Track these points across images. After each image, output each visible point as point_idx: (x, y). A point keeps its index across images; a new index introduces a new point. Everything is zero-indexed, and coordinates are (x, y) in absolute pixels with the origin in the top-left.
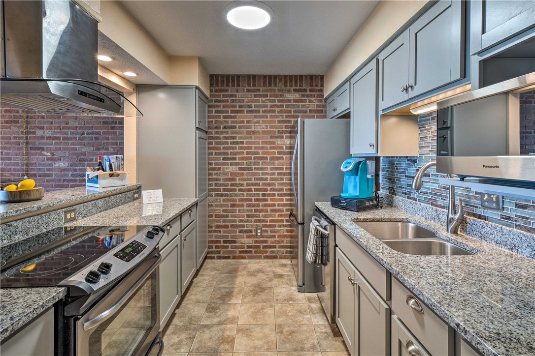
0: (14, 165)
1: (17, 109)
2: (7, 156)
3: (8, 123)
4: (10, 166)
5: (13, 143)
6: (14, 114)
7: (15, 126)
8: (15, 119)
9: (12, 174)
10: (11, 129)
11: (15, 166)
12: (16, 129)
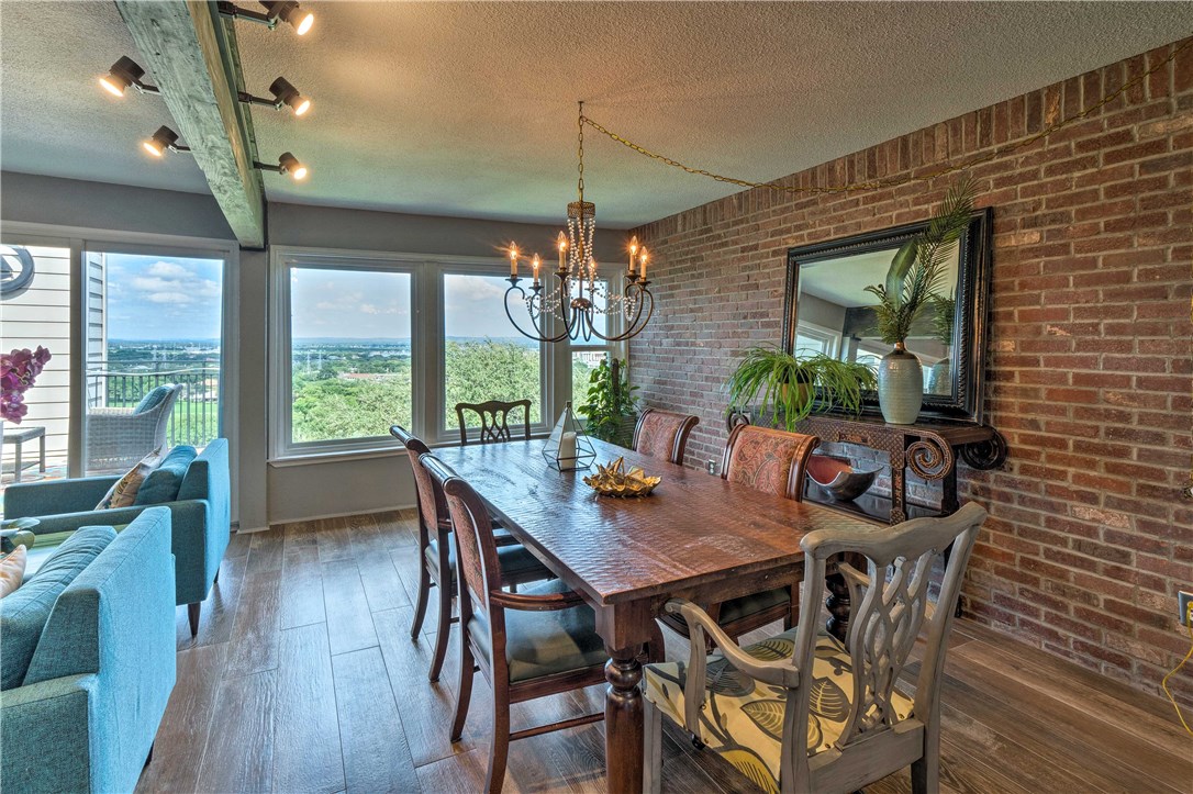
0: (1143, 365)
1: (1157, 175)
2: (1115, 338)
3: (1121, 229)
4: (1126, 369)
5: (1140, 294)
6: (1147, 194)
7: (1147, 236)
8: (1149, 212)
9: (1132, 398)
10: (1131, 246)
11: (1145, 370)
12: (1153, 246)
